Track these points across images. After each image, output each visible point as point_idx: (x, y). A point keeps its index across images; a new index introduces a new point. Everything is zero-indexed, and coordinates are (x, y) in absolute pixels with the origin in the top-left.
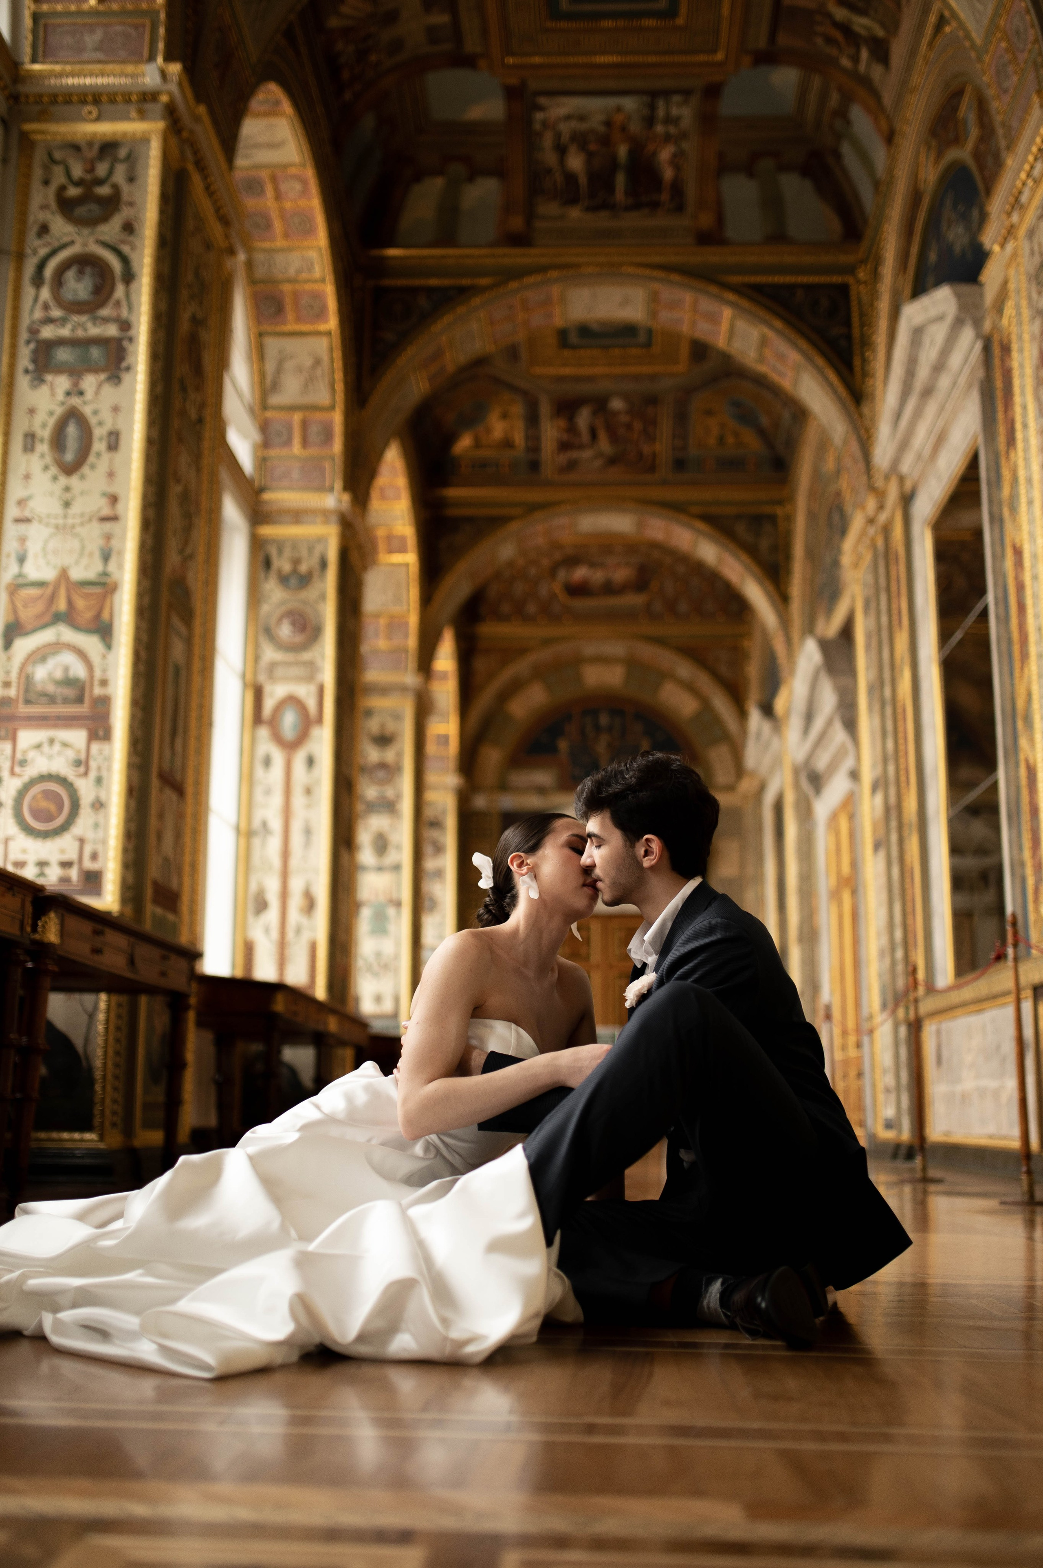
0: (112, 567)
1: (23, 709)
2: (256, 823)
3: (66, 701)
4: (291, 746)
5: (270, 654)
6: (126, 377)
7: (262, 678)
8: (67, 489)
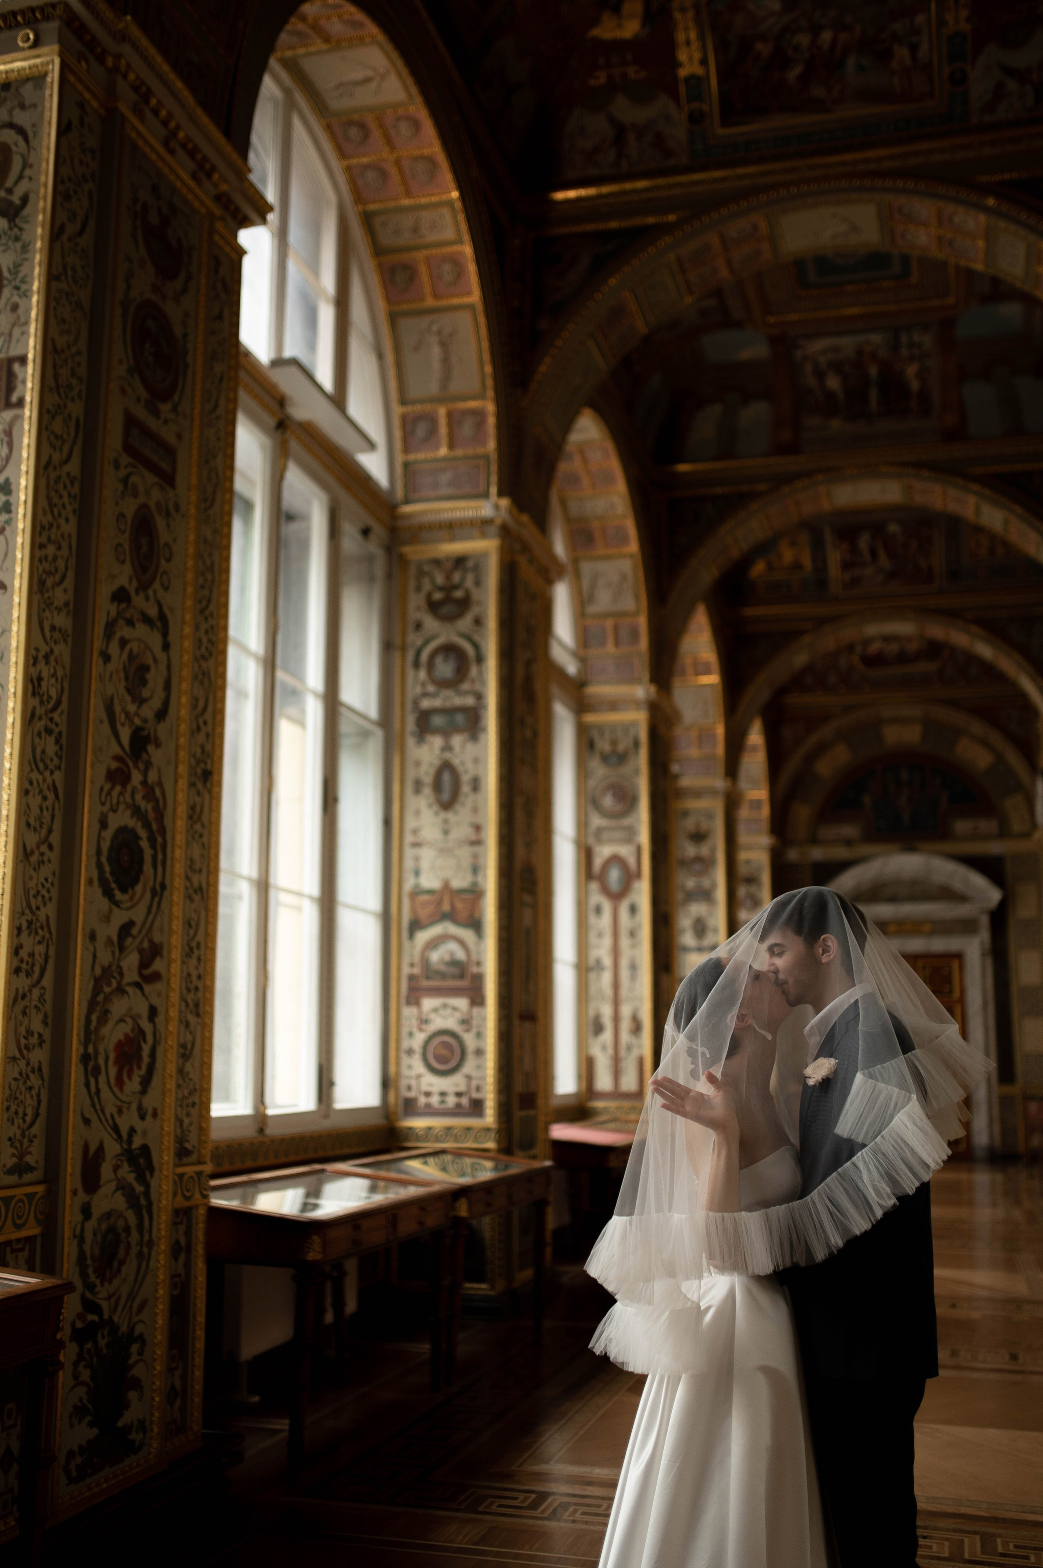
0: (480, 879)
1: (425, 983)
2: (591, 961)
3: (454, 977)
4: (617, 897)
5: (597, 821)
6: (482, 736)
7: (591, 841)
8: (446, 821)
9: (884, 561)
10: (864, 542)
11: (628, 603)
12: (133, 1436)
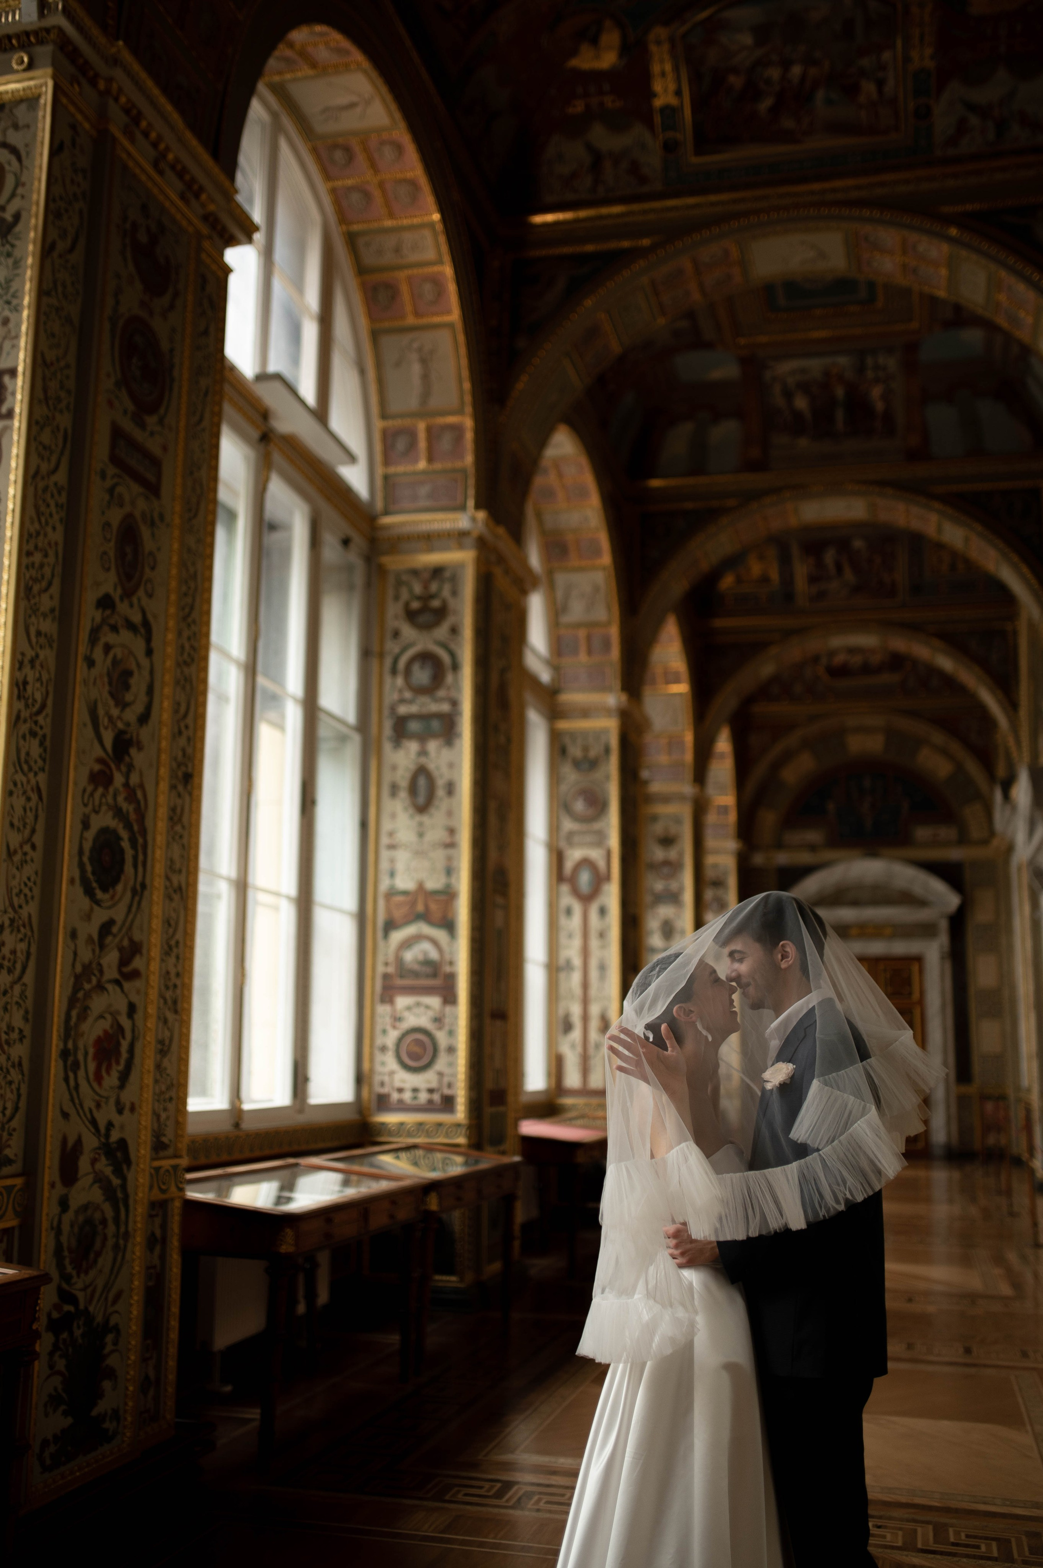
0: (453, 881)
1: (399, 982)
2: (562, 961)
3: (427, 976)
4: (586, 899)
5: (568, 825)
6: (457, 742)
7: (562, 844)
8: (421, 824)
9: (849, 575)
10: (831, 556)
11: (601, 614)
12: (107, 1425)
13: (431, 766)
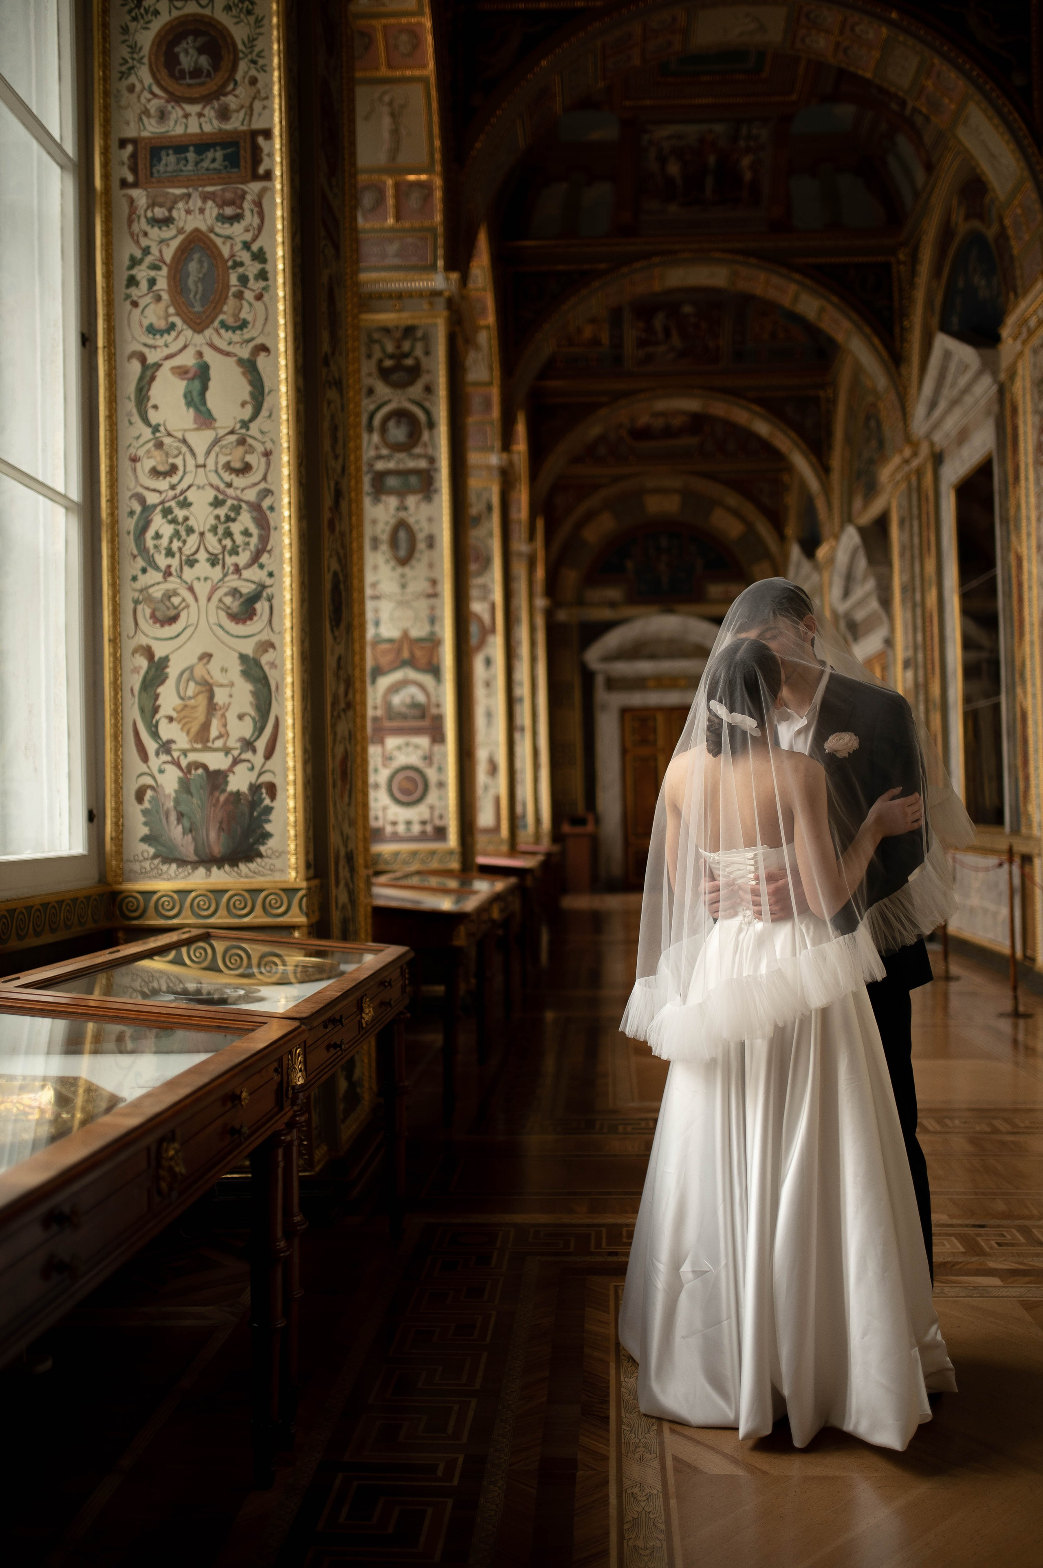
0: (437, 628)
1: (387, 724)
3: (415, 718)
4: (473, 650)
6: (436, 497)
8: (403, 576)
9: (676, 341)
10: (659, 321)
11: (484, 374)
13: (411, 520)
